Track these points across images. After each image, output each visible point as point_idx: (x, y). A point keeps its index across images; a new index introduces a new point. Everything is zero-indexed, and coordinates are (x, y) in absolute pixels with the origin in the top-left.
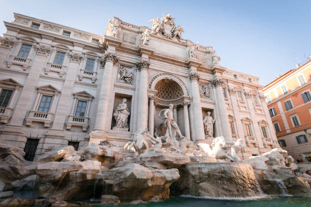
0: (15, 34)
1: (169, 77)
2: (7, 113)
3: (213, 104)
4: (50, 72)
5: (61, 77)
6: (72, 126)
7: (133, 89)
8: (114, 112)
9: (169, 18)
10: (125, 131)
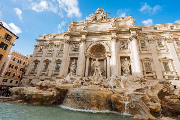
0: (39, 43)
1: (98, 43)
2: (36, 71)
3: (130, 52)
4: (49, 54)
5: (52, 55)
6: (54, 74)
7: (78, 54)
8: (69, 66)
9: (99, 10)
10: (74, 74)
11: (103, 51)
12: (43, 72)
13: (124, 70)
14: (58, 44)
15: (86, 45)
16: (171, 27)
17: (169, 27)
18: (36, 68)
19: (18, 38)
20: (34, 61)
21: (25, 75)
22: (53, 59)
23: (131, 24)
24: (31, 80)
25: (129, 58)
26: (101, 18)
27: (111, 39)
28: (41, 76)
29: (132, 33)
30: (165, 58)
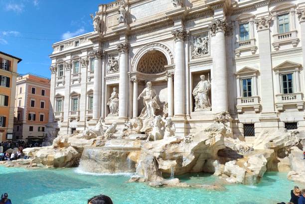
1: (151, 48)
2: (61, 114)
3: (210, 61)
4: (74, 80)
5: (80, 82)
6: (89, 117)
7: (118, 77)
8: (107, 102)
12: (72, 116)
14: (86, 58)
18: (61, 109)
19: (20, 60)
20: (55, 97)
21: (49, 122)
22: (82, 90)
28: (71, 121)
29: (215, 14)
30: (287, 63)
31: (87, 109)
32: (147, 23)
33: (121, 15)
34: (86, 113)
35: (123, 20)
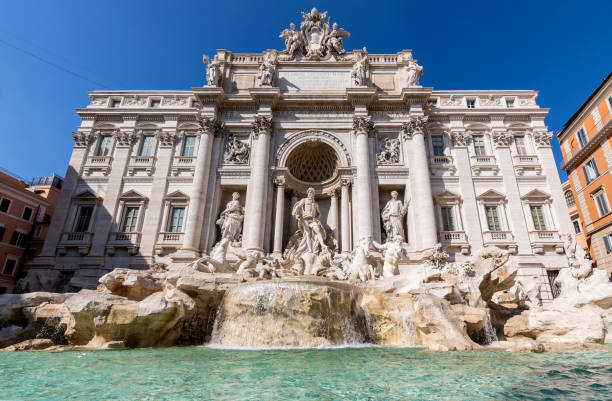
0: (91, 124)
1: (313, 137)
2: (86, 239)
3: (405, 173)
4: (136, 170)
5: (150, 175)
6: (164, 249)
7: (247, 173)
8: (218, 218)
9: (315, 17)
10: (236, 244)
11: (326, 166)
12: (118, 242)
13: (388, 228)
14: (173, 133)
15: (273, 143)
16: (507, 102)
17: (503, 100)
18: (86, 227)
20: (74, 199)
21: (43, 254)
22: (153, 191)
23: (410, 81)
24: (71, 273)
25: (401, 191)
26: (319, 46)
27: (351, 126)
28: (112, 255)
29: (412, 109)
30: (491, 192)
31: (162, 230)
32: (311, 97)
33: (268, 72)
34: (157, 240)
35: (269, 81)
